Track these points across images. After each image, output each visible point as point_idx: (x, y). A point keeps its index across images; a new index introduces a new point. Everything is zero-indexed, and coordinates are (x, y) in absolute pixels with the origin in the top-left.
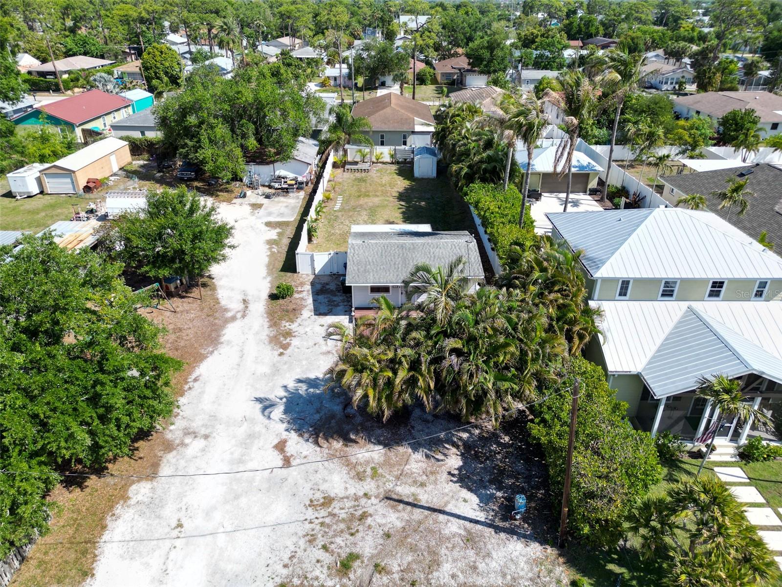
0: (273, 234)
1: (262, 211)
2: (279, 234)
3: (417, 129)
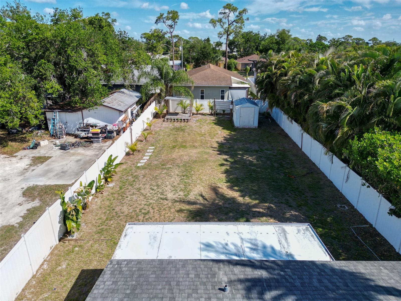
1: (40, 168)
3: (234, 85)
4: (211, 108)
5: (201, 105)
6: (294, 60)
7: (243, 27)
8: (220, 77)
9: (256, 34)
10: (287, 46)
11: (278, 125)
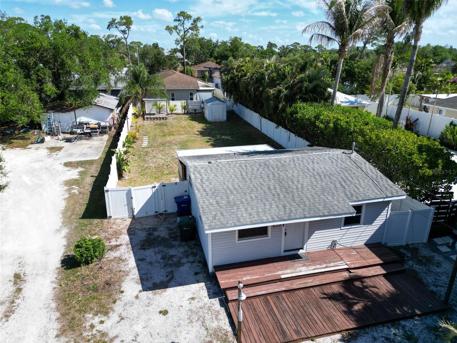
0: (74, 174)
1: (61, 153)
2: (81, 173)
3: (201, 88)
4: (184, 108)
5: (175, 106)
6: (250, 65)
7: (198, 34)
8: (187, 81)
9: (208, 40)
10: (240, 54)
11: (242, 119)
